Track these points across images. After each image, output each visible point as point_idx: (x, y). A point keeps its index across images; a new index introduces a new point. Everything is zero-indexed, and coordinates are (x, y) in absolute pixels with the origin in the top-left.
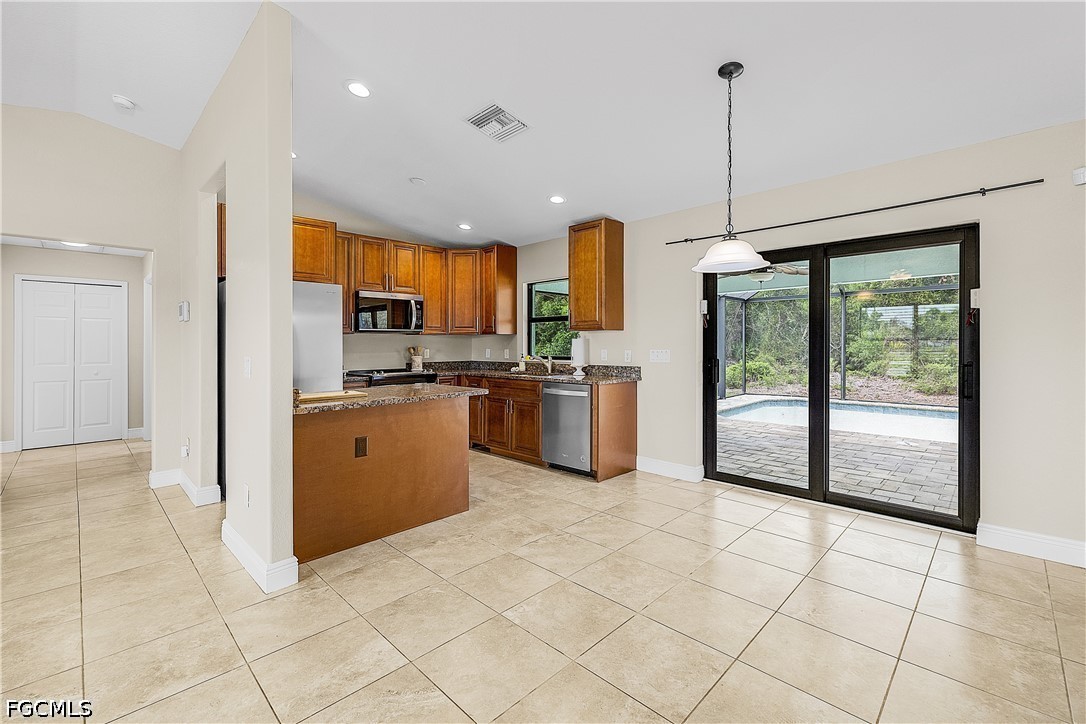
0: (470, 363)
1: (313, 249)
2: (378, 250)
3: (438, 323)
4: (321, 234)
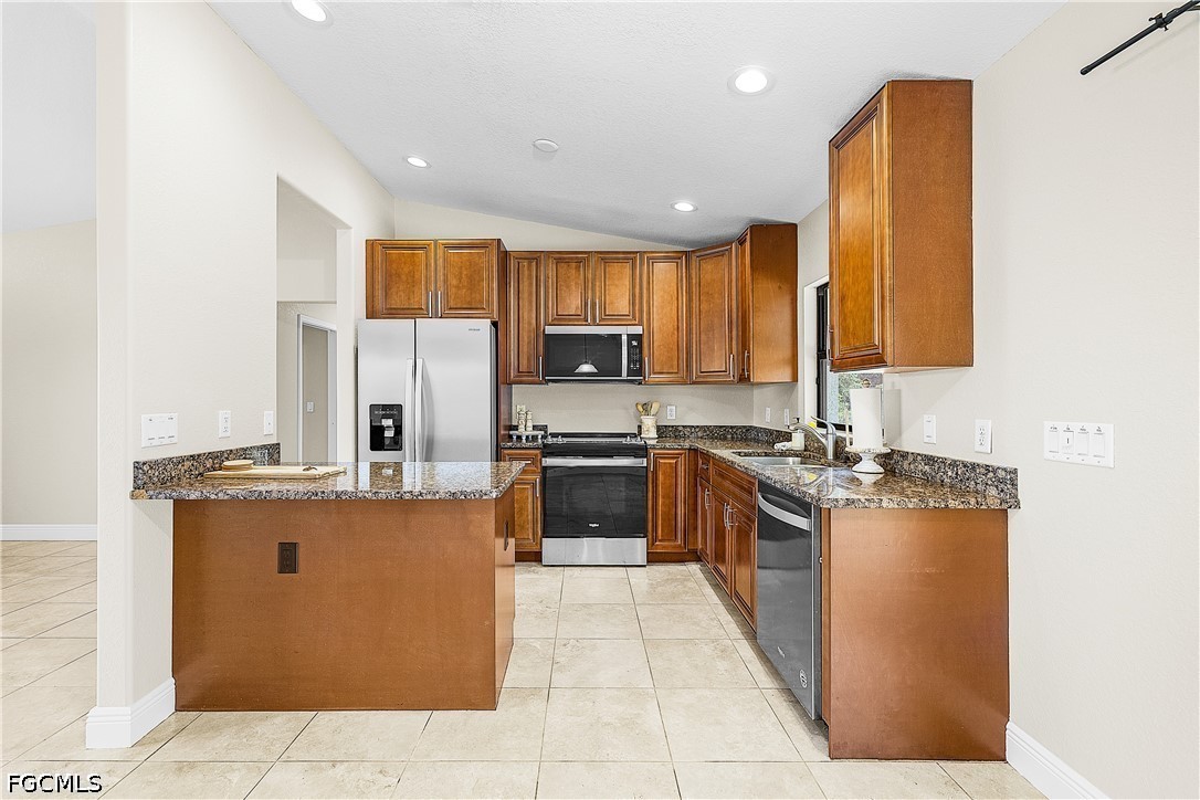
0: (749, 429)
1: (470, 278)
2: (578, 268)
3: (672, 367)
4: (480, 257)
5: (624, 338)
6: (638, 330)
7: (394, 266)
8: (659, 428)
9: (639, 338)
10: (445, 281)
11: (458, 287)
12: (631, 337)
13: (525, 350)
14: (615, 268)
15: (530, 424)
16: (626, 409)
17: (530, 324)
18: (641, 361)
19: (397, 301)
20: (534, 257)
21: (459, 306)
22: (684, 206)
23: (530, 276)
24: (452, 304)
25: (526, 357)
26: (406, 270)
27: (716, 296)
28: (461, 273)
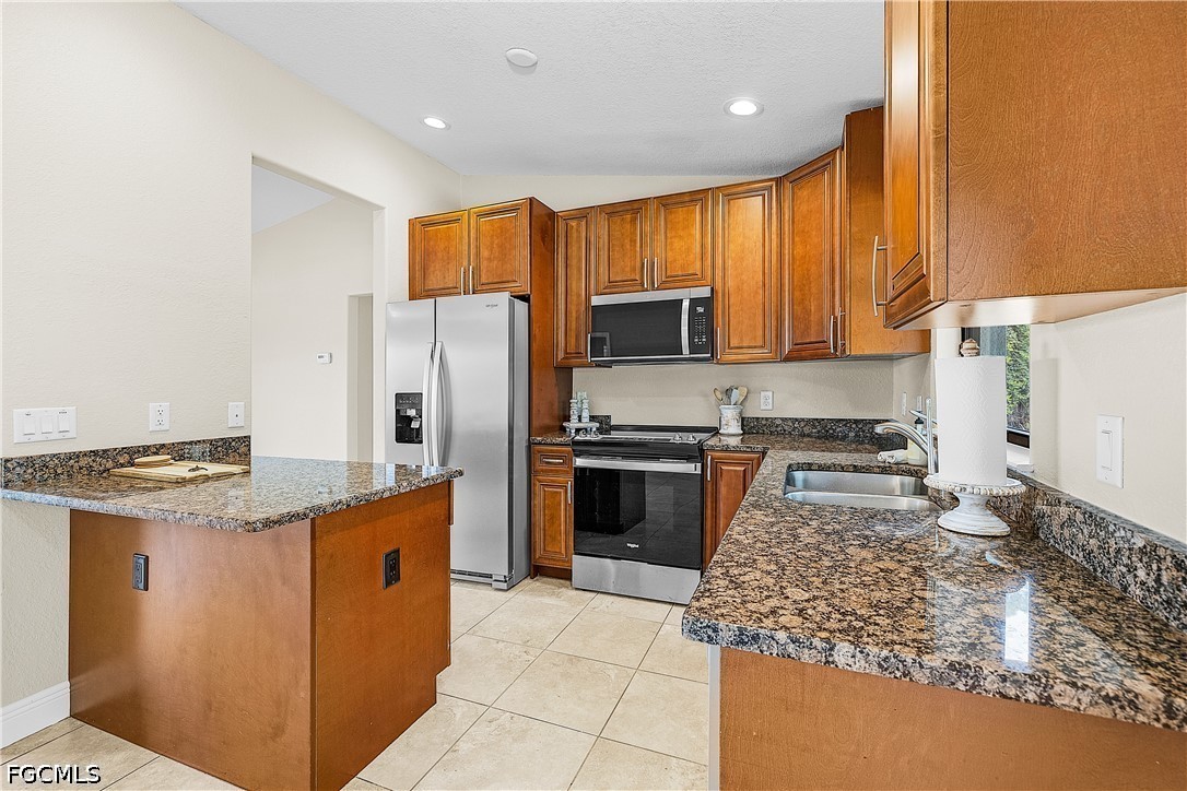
1: (501, 246)
2: (633, 220)
3: (755, 338)
4: (511, 222)
5: (686, 304)
6: (705, 292)
7: (432, 243)
8: (744, 421)
9: (708, 303)
10: (478, 254)
11: (489, 260)
12: (694, 302)
13: (574, 326)
14: (680, 213)
15: (586, 415)
16: (706, 396)
17: (579, 295)
18: (711, 334)
19: (434, 282)
20: (583, 214)
21: (490, 281)
22: (744, 107)
23: (579, 237)
24: (484, 280)
25: (573, 334)
26: (442, 246)
27: (814, 233)
28: (492, 243)
